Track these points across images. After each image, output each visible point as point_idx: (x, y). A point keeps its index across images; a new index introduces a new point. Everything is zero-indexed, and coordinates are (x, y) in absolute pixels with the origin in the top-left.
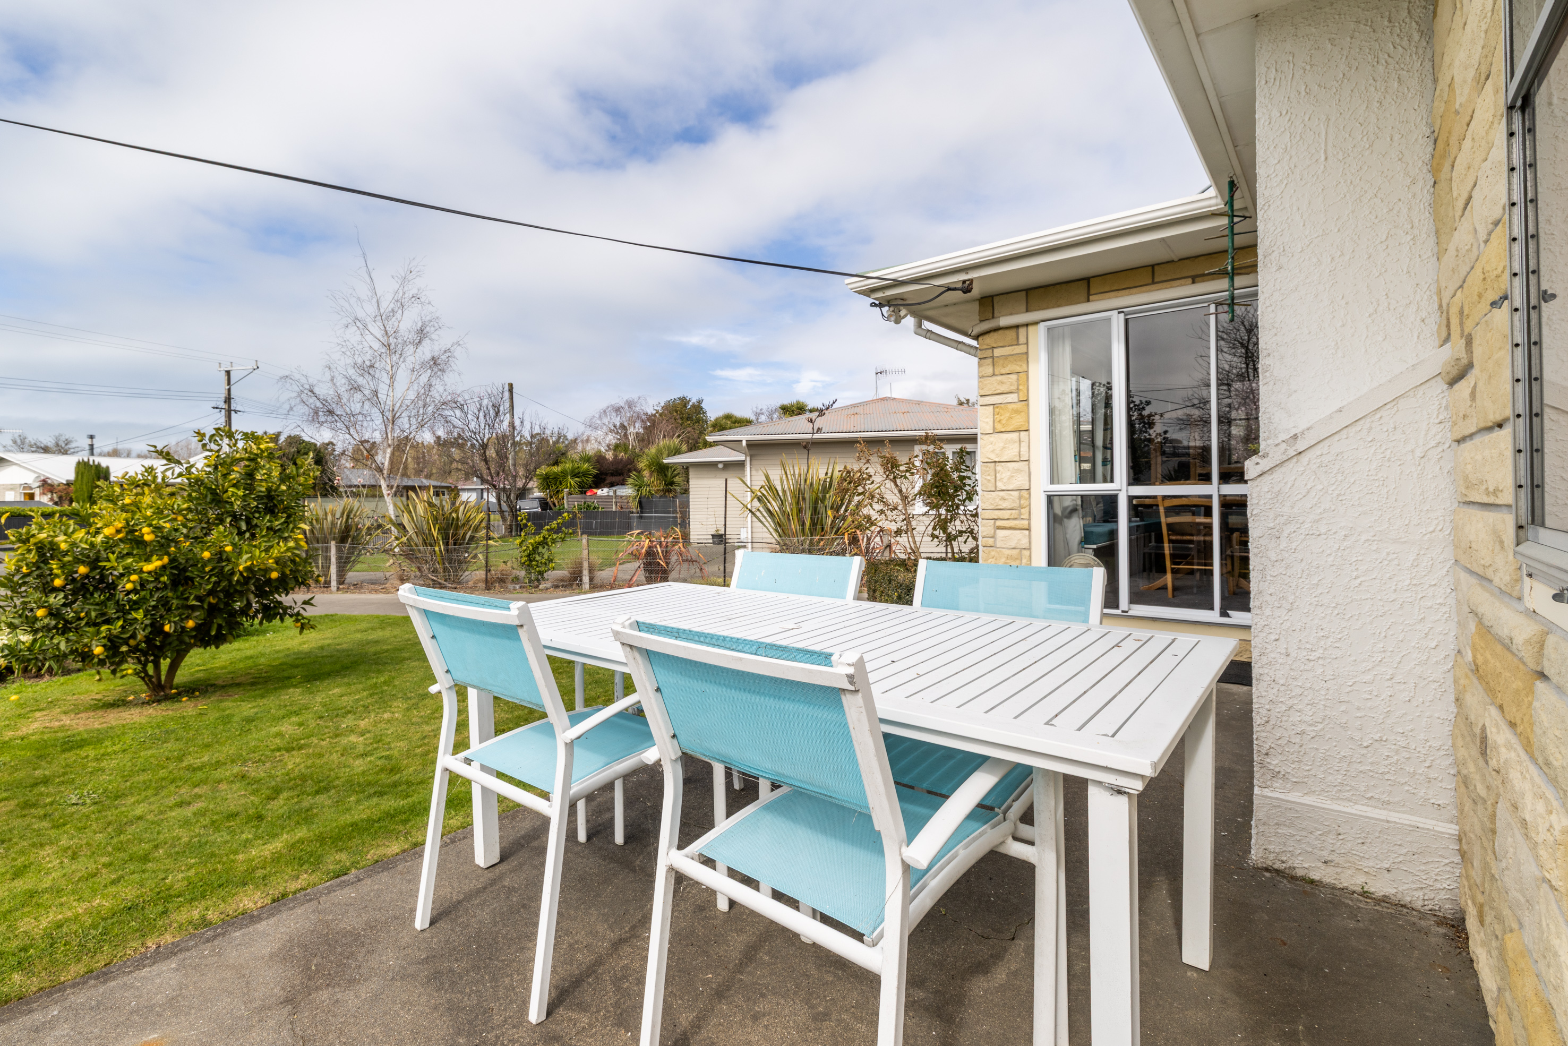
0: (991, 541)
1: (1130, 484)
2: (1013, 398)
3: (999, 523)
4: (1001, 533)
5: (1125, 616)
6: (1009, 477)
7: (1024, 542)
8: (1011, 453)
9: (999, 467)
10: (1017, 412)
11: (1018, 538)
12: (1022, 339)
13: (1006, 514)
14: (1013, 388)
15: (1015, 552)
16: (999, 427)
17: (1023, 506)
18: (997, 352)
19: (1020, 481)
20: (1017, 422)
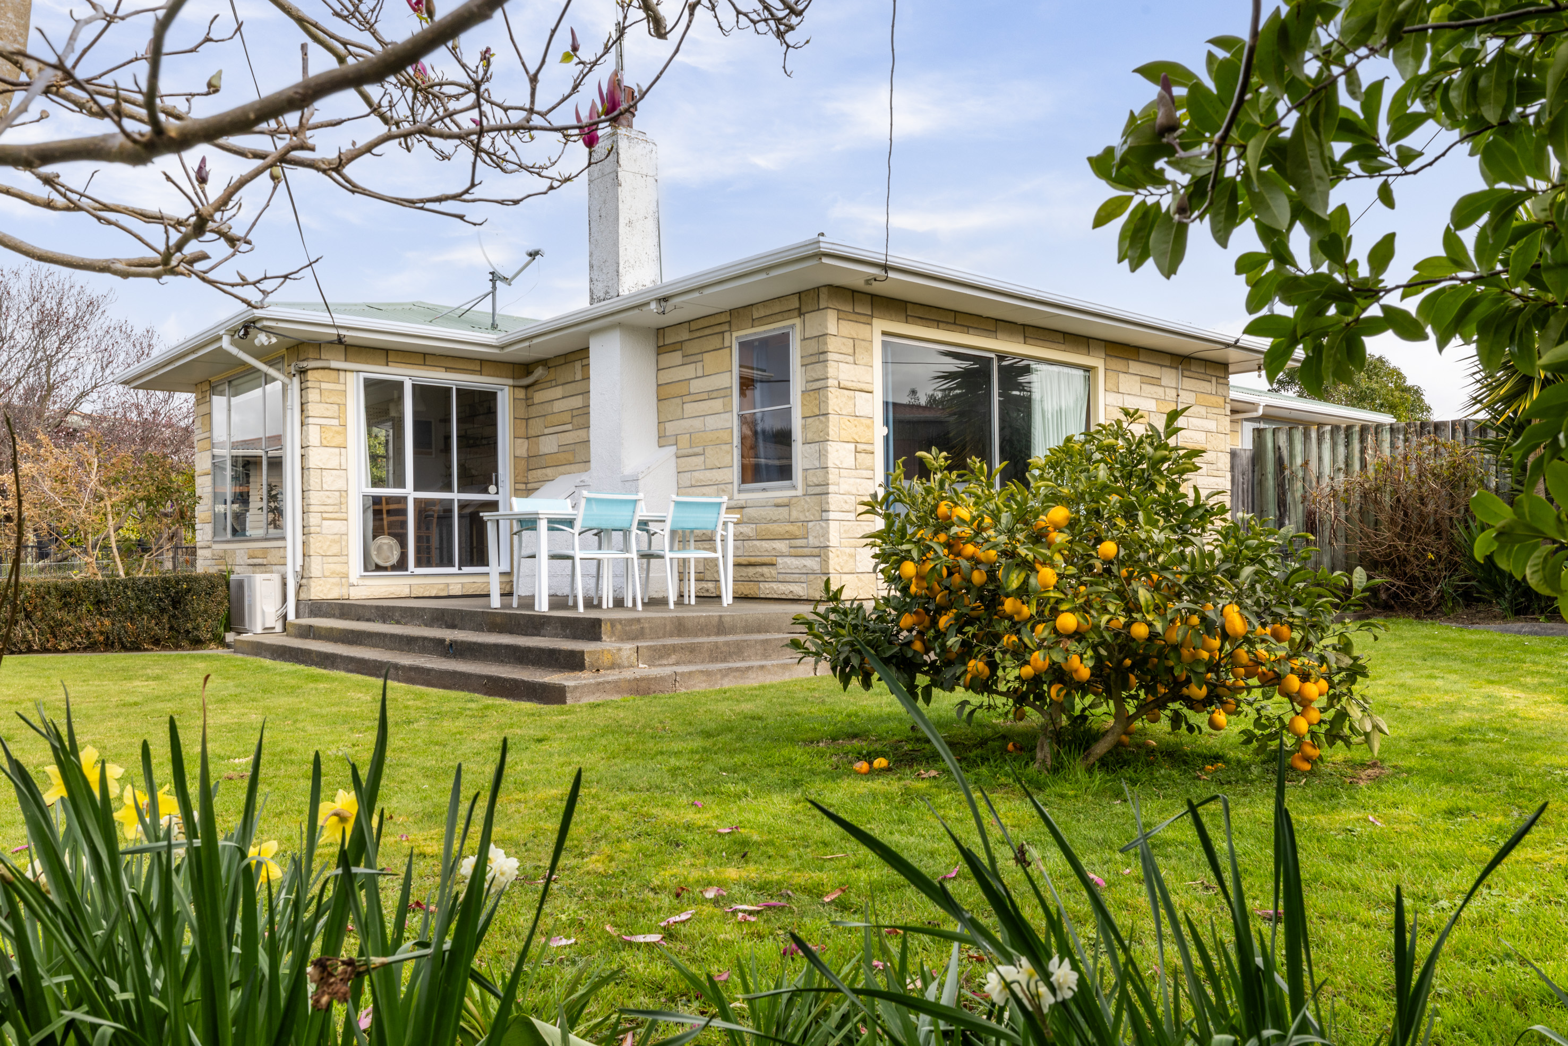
0: (318, 529)
1: (415, 490)
2: (335, 422)
3: (325, 515)
4: (326, 523)
5: (413, 575)
6: (332, 481)
7: (344, 530)
8: (334, 463)
9: (325, 473)
10: (338, 433)
11: (338, 526)
12: (342, 380)
13: (330, 509)
14: (336, 415)
15: (337, 537)
16: (325, 443)
17: (342, 503)
18: (324, 385)
19: (341, 484)
20: (338, 440)
